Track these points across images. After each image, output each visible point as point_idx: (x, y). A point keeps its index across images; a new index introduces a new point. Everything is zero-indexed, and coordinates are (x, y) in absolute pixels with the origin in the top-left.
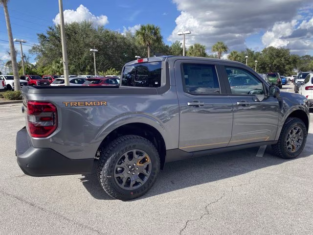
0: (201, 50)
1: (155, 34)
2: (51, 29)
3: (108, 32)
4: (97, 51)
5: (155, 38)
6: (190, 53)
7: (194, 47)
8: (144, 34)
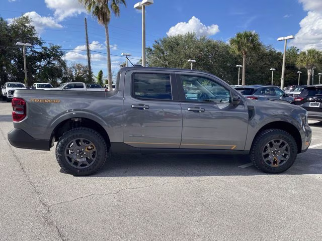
0: (316, 56)
1: (252, 41)
2: (156, 42)
3: (209, 42)
4: (195, 61)
5: (252, 46)
6: (302, 61)
7: (307, 53)
8: (239, 42)
